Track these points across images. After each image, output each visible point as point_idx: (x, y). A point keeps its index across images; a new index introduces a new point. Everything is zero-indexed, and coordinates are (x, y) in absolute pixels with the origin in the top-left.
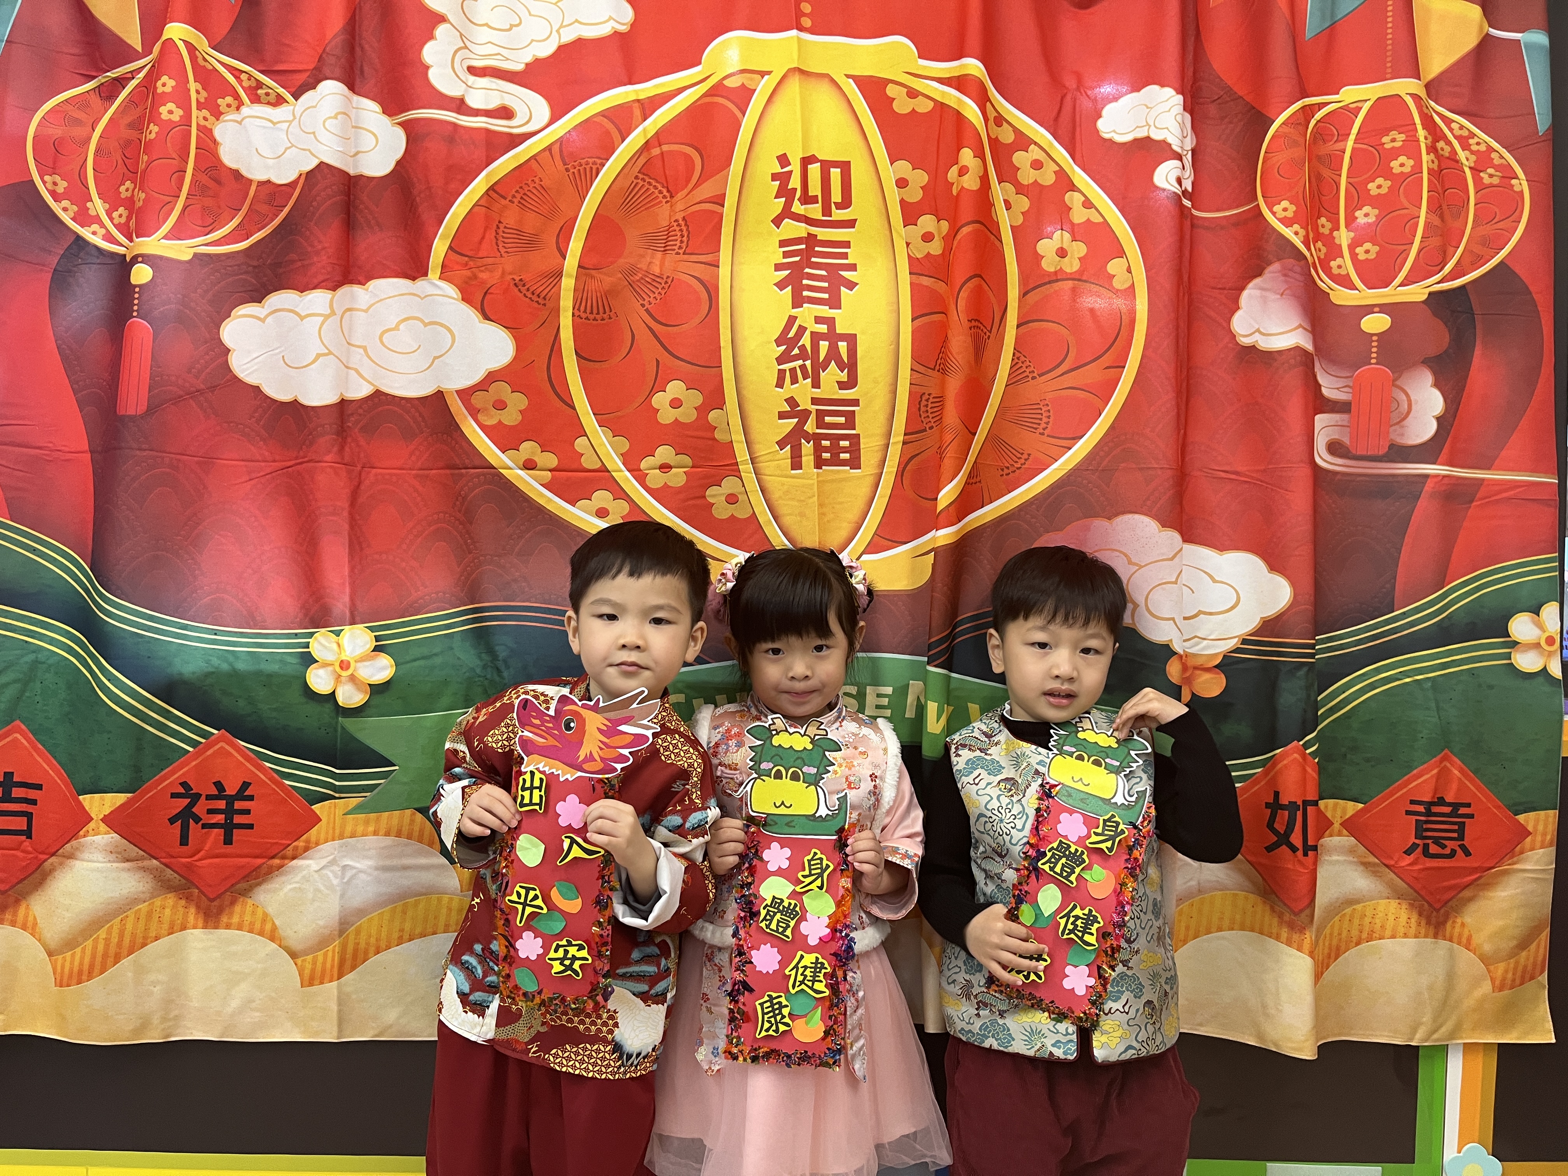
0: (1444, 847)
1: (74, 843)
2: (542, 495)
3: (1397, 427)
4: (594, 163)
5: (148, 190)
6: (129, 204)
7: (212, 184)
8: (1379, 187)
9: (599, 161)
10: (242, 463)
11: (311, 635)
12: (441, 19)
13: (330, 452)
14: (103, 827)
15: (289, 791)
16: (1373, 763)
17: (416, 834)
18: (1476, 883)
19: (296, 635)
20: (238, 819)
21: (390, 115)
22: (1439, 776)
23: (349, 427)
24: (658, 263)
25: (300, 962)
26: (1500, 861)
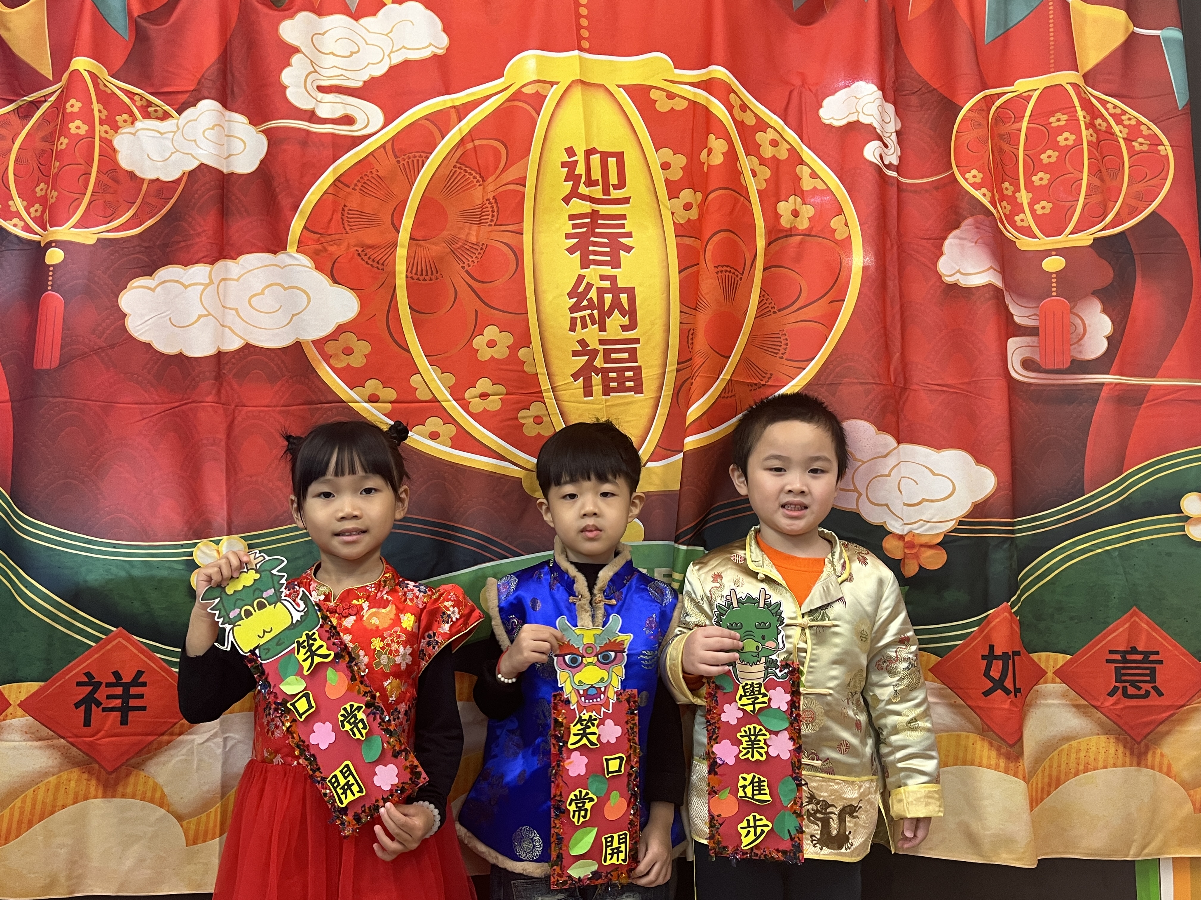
0: (1139, 688)
3: (1076, 346)
4: (421, 156)
5: (60, 189)
6: (43, 201)
7: (110, 183)
8: (1049, 157)
9: (424, 155)
10: (136, 406)
11: (195, 545)
12: (296, 50)
13: (210, 394)
14: (20, 712)
16: (1076, 621)
18: (1170, 719)
19: (182, 546)
20: (133, 703)
21: (255, 125)
22: (1130, 628)
23: (224, 373)
24: (475, 234)
25: (185, 823)
26: (1190, 700)
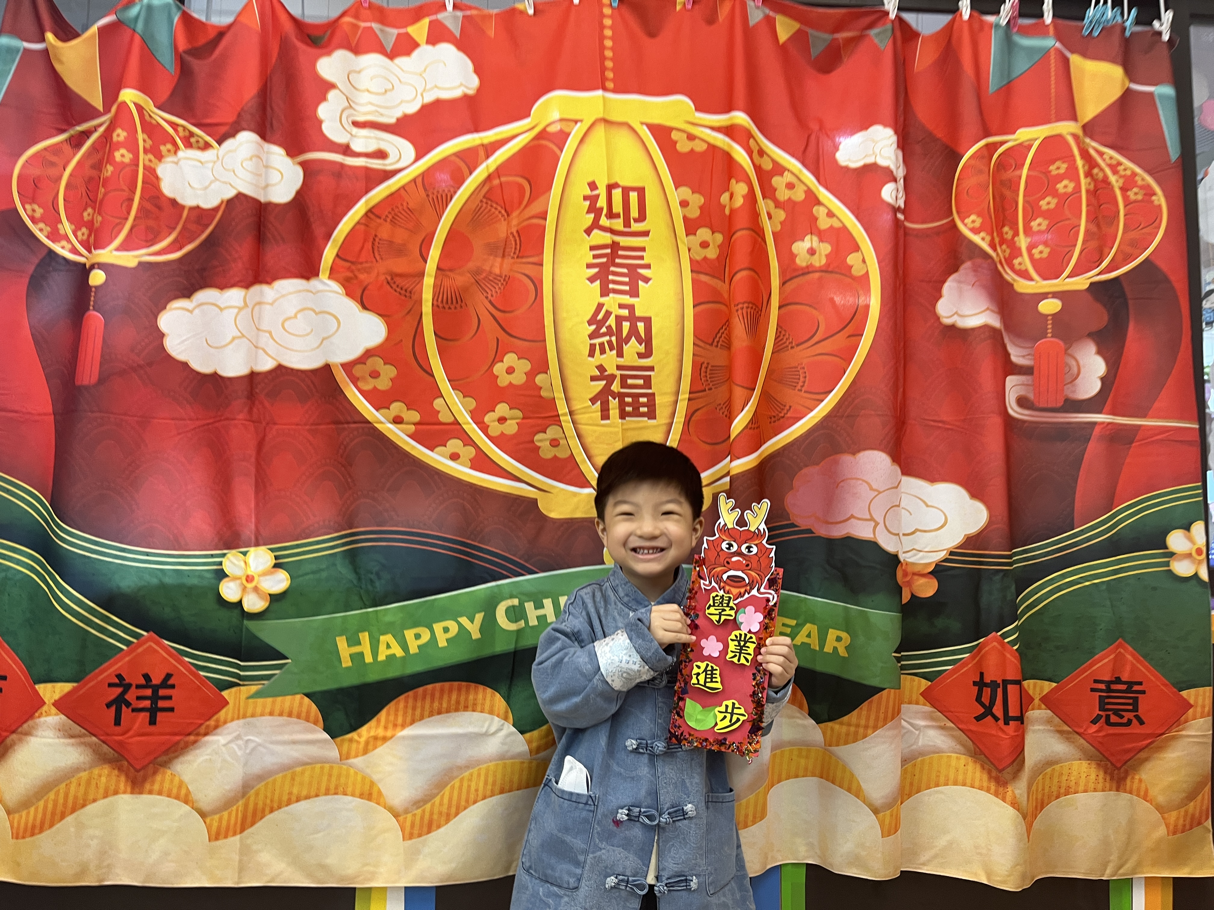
0: (1122, 717)
1: (30, 723)
2: (408, 444)
3: (1069, 386)
4: (449, 191)
5: (105, 214)
6: (90, 225)
7: (154, 209)
8: (1048, 203)
9: (452, 190)
10: (172, 421)
11: (224, 555)
12: (332, 86)
13: (242, 412)
14: (53, 710)
15: (204, 681)
16: (1062, 650)
17: (304, 715)
18: (1149, 747)
19: (212, 556)
20: (161, 704)
21: (292, 157)
22: (1115, 659)
23: (256, 393)
24: (498, 266)
25: (208, 820)
26: (1169, 729)
